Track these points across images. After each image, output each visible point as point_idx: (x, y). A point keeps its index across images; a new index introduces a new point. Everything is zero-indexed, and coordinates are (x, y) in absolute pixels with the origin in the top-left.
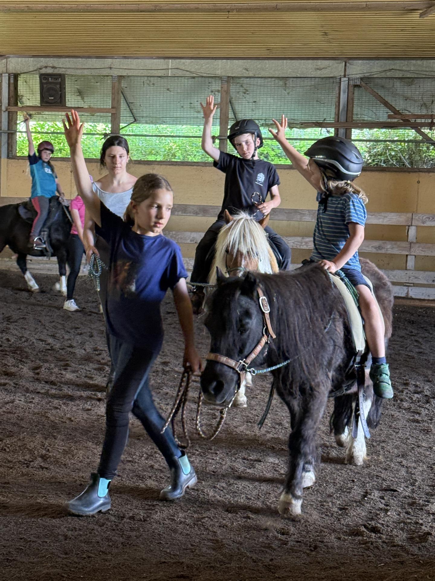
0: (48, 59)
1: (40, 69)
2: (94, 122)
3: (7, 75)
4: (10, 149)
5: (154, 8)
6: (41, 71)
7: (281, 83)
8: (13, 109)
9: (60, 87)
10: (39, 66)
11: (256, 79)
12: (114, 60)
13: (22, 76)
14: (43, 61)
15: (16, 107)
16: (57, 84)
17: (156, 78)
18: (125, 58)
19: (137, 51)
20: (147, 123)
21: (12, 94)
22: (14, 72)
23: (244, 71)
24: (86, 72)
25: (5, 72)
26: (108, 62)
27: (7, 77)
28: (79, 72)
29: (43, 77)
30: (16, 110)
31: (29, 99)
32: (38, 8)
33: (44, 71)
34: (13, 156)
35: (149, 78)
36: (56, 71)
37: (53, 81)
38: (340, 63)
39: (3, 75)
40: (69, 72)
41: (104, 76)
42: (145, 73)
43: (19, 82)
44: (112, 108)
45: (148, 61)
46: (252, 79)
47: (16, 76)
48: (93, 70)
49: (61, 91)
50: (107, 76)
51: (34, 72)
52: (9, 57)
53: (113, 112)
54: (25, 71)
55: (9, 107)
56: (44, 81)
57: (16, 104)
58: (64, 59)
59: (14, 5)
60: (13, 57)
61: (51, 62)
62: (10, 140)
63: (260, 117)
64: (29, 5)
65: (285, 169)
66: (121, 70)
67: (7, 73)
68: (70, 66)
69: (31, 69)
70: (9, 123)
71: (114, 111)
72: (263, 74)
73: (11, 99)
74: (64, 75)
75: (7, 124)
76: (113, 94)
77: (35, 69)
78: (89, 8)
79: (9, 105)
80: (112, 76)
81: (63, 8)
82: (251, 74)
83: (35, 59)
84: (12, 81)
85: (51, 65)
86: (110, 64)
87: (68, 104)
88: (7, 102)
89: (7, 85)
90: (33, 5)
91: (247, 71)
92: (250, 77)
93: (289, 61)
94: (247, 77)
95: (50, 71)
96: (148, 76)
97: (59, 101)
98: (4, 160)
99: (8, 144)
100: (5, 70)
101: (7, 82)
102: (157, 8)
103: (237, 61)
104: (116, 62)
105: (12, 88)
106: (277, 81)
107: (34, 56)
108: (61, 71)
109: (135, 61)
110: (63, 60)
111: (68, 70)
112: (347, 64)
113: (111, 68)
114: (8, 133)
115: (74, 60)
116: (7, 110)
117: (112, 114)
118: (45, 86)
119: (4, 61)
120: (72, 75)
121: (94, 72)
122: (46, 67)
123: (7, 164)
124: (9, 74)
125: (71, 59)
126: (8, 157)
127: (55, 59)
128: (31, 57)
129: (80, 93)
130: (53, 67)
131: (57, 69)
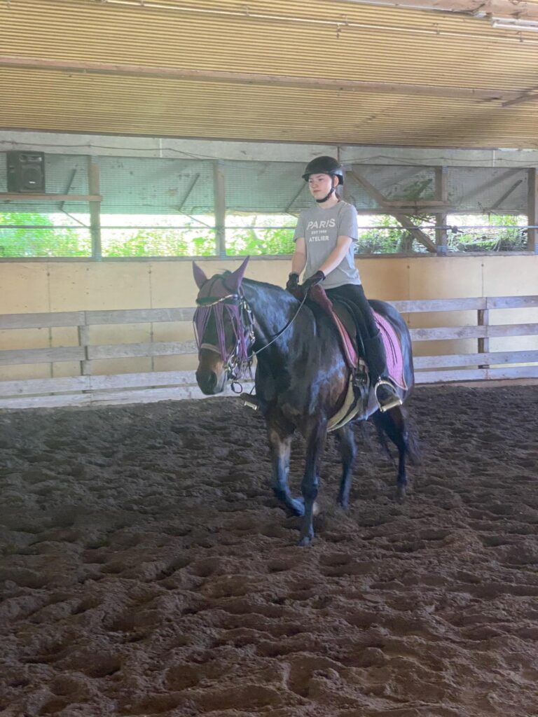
0: (5, 132)
9: (42, 169)
24: (58, 150)
26: (86, 138)
28: (48, 150)
36: (17, 148)
37: (33, 160)
38: (333, 149)
48: (67, 148)
49: (42, 174)
56: (22, 161)
58: (26, 133)
61: (10, 136)
66: (102, 149)
68: (35, 142)
72: (261, 158)
80: (88, 156)
82: (249, 159)
85: (10, 140)
86: (87, 141)
91: (244, 153)
95: (8, 147)
103: (233, 143)
104: (96, 139)
111: (34, 147)
112: (340, 150)
113: (89, 146)
115: (42, 134)
117: (90, 202)
118: (24, 167)
121: (68, 151)
122: (3, 142)
125: (37, 133)
127: (15, 132)
130: (13, 143)
131: (20, 145)
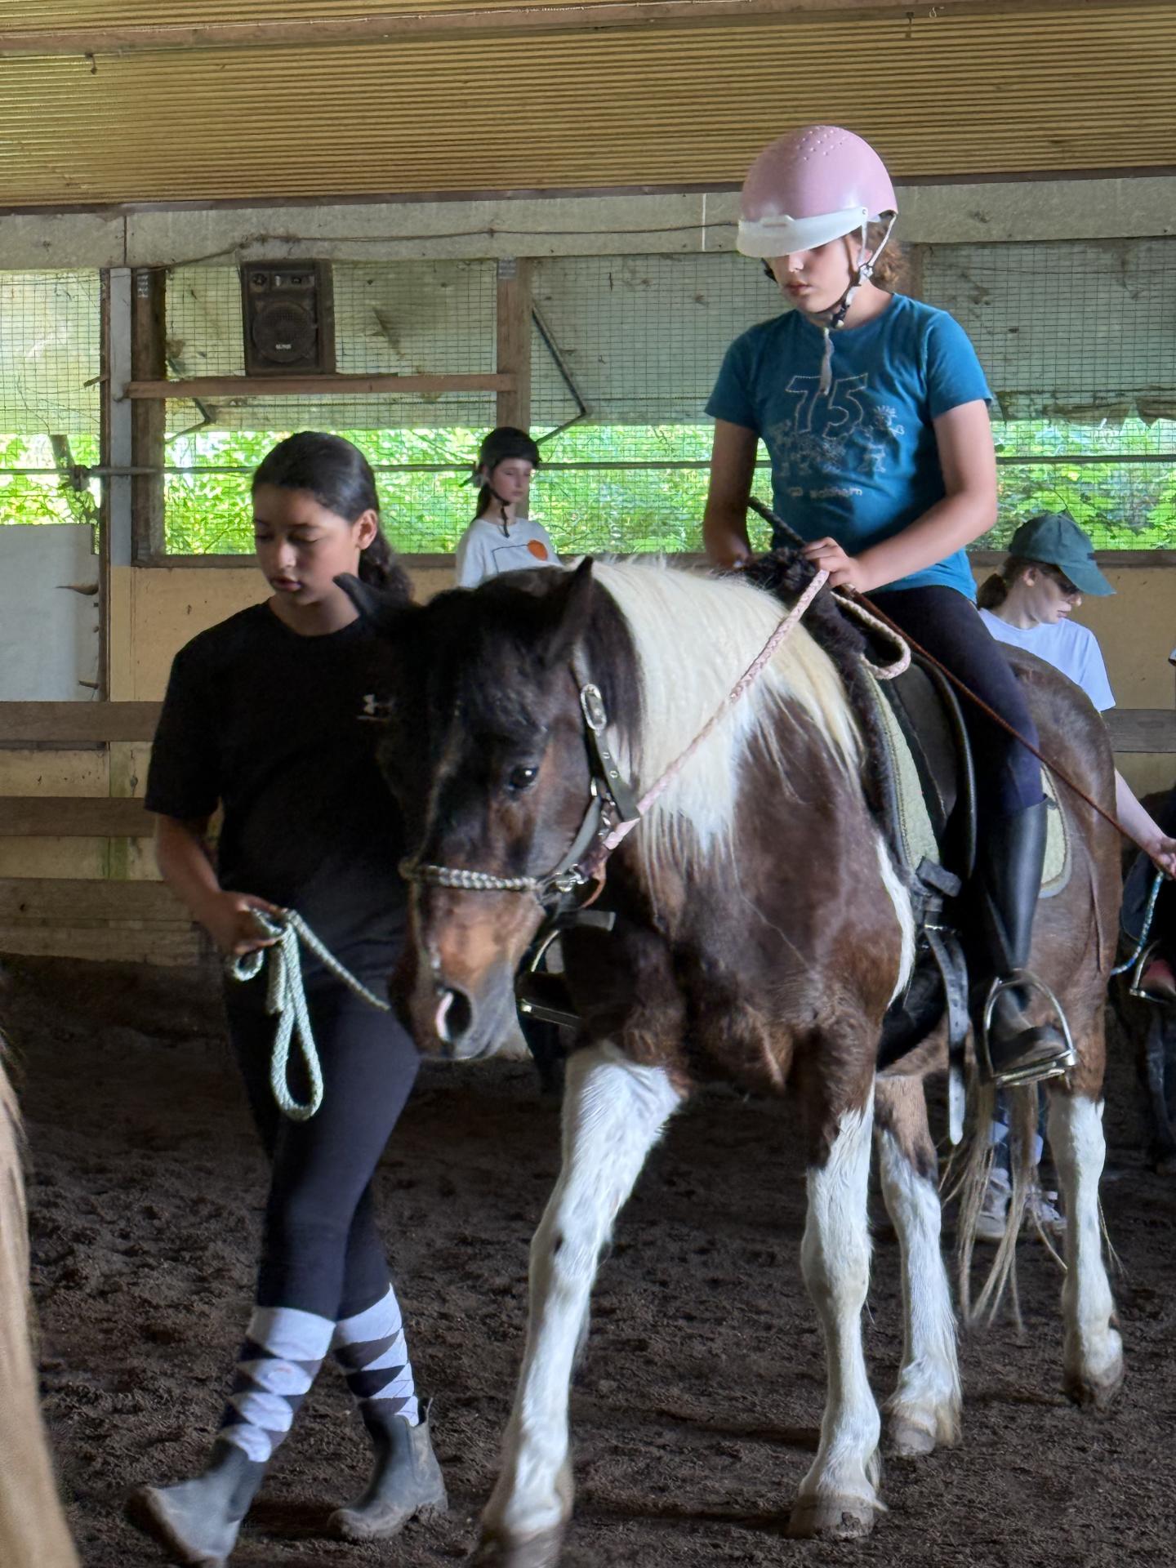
0: (270, 211)
1: (242, 246)
2: (435, 424)
3: (127, 271)
4: (141, 531)
5: (641, 15)
6: (245, 252)
7: (1107, 259)
8: (147, 390)
9: (315, 308)
10: (237, 236)
11: (1015, 251)
12: (503, 203)
13: (180, 273)
14: (253, 220)
15: (158, 385)
16: (300, 295)
17: (653, 262)
18: (543, 193)
19: (586, 167)
20: (625, 420)
21: (145, 336)
22: (150, 261)
23: (971, 221)
24: (405, 251)
25: (121, 261)
26: (481, 212)
27: (128, 281)
28: (380, 252)
29: (255, 275)
30: (158, 395)
31: (204, 355)
32: (232, 36)
33: (255, 253)
34: (150, 556)
35: (630, 263)
36: (298, 253)
37: (288, 285)
39: (113, 273)
40: (345, 252)
41: (470, 262)
42: (615, 245)
43: (168, 295)
44: (499, 372)
45: (621, 202)
46: (1001, 251)
47: (157, 276)
48: (428, 243)
49: (316, 321)
50: (481, 261)
51: (222, 259)
52: (132, 211)
53: (504, 388)
54: (191, 256)
55: (135, 386)
56: (257, 289)
57: (160, 374)
58: (325, 209)
59: (147, 30)
60: (147, 210)
61: (282, 220)
62: (141, 501)
63: (1036, 384)
64: (200, 27)
65: (1130, 566)
66: (528, 238)
67: (125, 265)
68: (346, 233)
69: (211, 248)
70: (134, 439)
71: (506, 384)
72: (1041, 229)
73: (143, 357)
74: (327, 264)
75: (128, 442)
76: (500, 323)
77: (226, 246)
78: (412, 27)
79: (134, 378)
80: (496, 260)
81: (318, 29)
82: (997, 234)
83: (223, 212)
84: (144, 294)
85: (281, 231)
86: (487, 218)
87: (344, 366)
88: (128, 365)
89: (128, 309)
90: (215, 26)
91: (983, 220)
92: (994, 244)
93: (1132, 182)
94: (982, 245)
95: (276, 252)
96: (624, 256)
97: (312, 354)
98: (120, 571)
99: (135, 515)
100: (117, 254)
101: (128, 298)
102: (656, 15)
103: (945, 189)
104: (511, 213)
105: (145, 317)
106: (1091, 254)
107: (218, 204)
108: (317, 252)
109: (576, 205)
110: (321, 212)
111: (344, 246)
113: (492, 232)
114: (135, 478)
115: (363, 209)
116: (127, 393)
117: (500, 393)
118: (260, 305)
119: (116, 224)
120: (355, 264)
121: (433, 250)
122: (263, 239)
123: (133, 585)
124: (133, 270)
125: (352, 207)
126: (135, 561)
127: (294, 210)
128: (211, 208)
129: (386, 326)
130: (288, 239)
131: (303, 245)
